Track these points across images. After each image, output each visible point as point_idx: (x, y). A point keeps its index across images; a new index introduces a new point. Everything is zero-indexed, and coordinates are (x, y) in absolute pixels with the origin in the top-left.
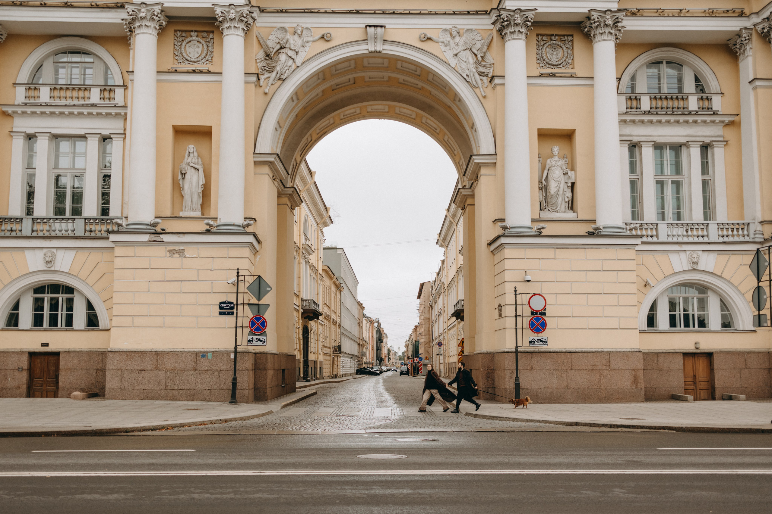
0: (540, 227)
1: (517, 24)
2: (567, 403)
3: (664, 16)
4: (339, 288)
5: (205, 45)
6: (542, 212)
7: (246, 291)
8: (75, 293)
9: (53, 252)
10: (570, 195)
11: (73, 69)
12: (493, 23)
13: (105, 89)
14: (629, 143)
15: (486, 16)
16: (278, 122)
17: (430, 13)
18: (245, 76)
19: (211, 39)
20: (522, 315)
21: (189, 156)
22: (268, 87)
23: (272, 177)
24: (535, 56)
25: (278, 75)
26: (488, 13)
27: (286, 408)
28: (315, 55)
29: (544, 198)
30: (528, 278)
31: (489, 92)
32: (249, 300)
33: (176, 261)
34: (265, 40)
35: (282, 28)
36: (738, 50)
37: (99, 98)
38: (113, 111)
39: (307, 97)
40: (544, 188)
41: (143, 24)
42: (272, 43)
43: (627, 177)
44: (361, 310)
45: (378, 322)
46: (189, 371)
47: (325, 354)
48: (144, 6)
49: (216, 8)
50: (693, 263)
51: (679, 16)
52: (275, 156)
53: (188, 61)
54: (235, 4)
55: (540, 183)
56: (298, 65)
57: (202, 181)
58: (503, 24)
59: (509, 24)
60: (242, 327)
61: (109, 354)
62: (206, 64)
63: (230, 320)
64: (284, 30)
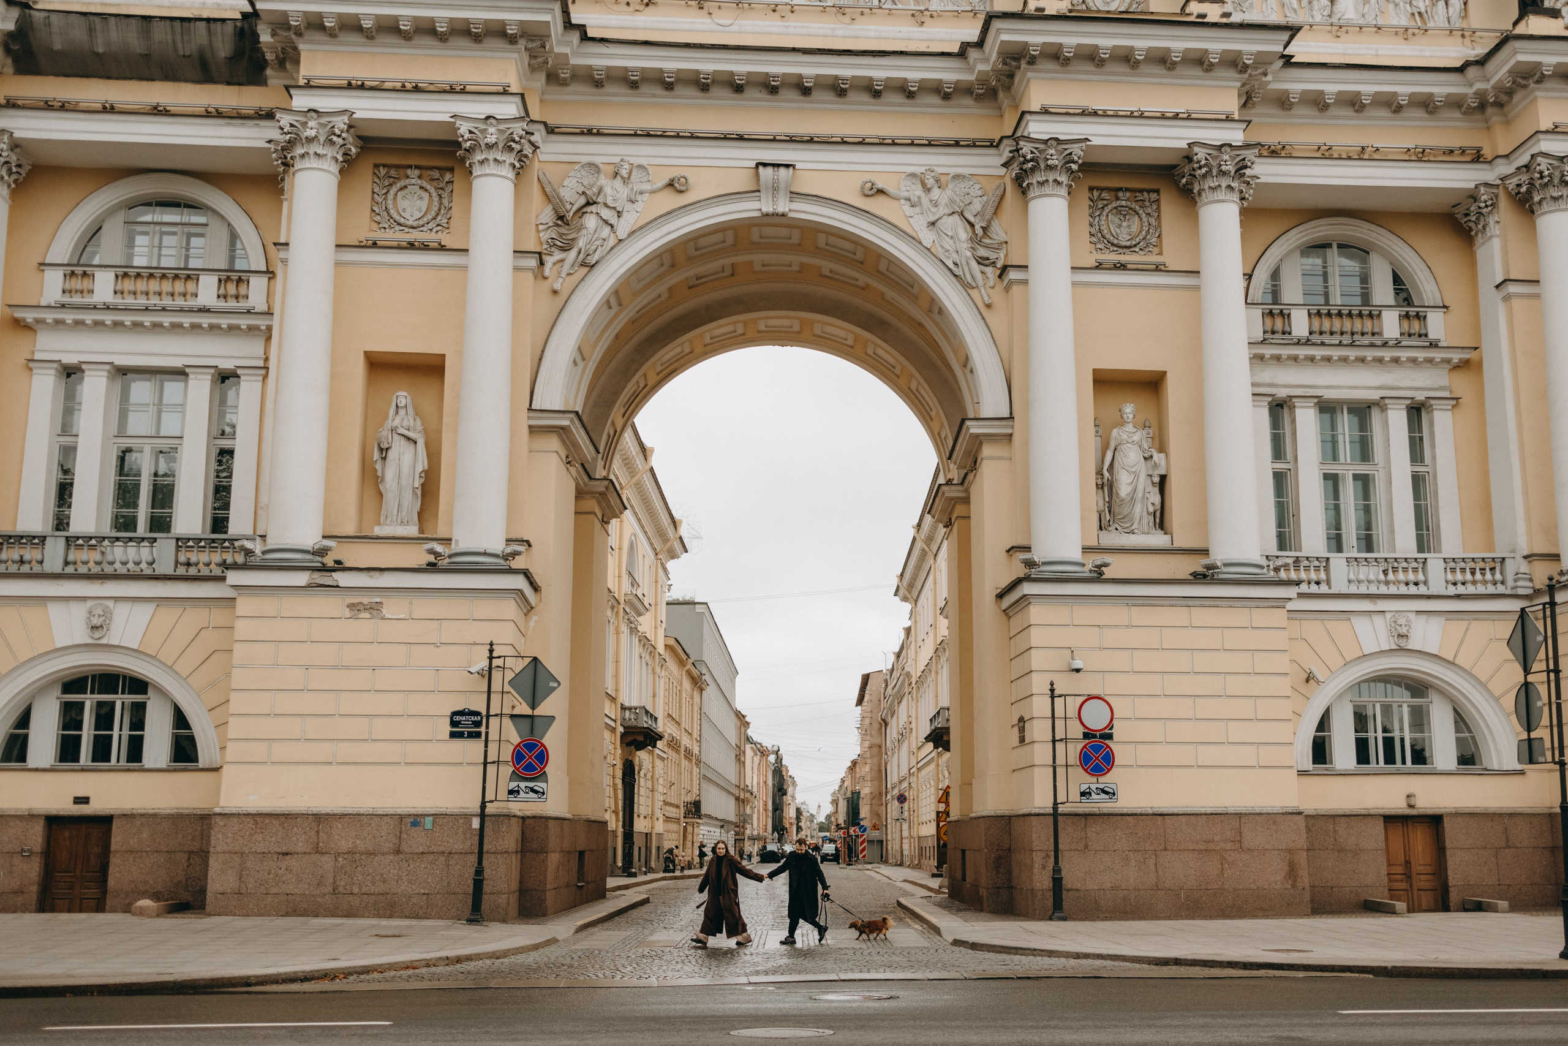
0: (1098, 562)
1: (1050, 168)
2: (1156, 917)
3: (1331, 158)
4: (698, 683)
5: (434, 194)
6: (1103, 534)
7: (507, 688)
8: (151, 692)
9: (107, 607)
10: (1157, 499)
11: (165, 238)
12: (1005, 165)
13: (228, 278)
14: (1270, 399)
15: (991, 151)
16: (579, 349)
17: (882, 143)
18: (514, 257)
19: (447, 182)
20: (1065, 740)
21: (397, 413)
22: (561, 280)
23: (564, 458)
24: (1087, 229)
25: (582, 256)
26: (995, 144)
27: (584, 933)
28: (656, 219)
29: (1107, 505)
30: (1077, 664)
31: (997, 296)
33: (365, 627)
34: (555, 187)
35: (591, 165)
36: (1472, 225)
37: (216, 296)
38: (244, 322)
39: (637, 301)
40: (1106, 485)
41: (311, 152)
42: (570, 193)
43: (1268, 466)
44: (743, 730)
45: (777, 753)
46: (383, 854)
47: (668, 819)
48: (314, 115)
49: (458, 122)
50: (1400, 636)
51: (1360, 159)
52: (572, 416)
53: (399, 224)
54: (498, 117)
55: (1099, 476)
56: (620, 237)
57: (422, 464)
58: (1025, 167)
59: (1035, 166)
60: (498, 762)
61: (218, 819)
62: (437, 232)
63: (474, 748)
64: (594, 168)
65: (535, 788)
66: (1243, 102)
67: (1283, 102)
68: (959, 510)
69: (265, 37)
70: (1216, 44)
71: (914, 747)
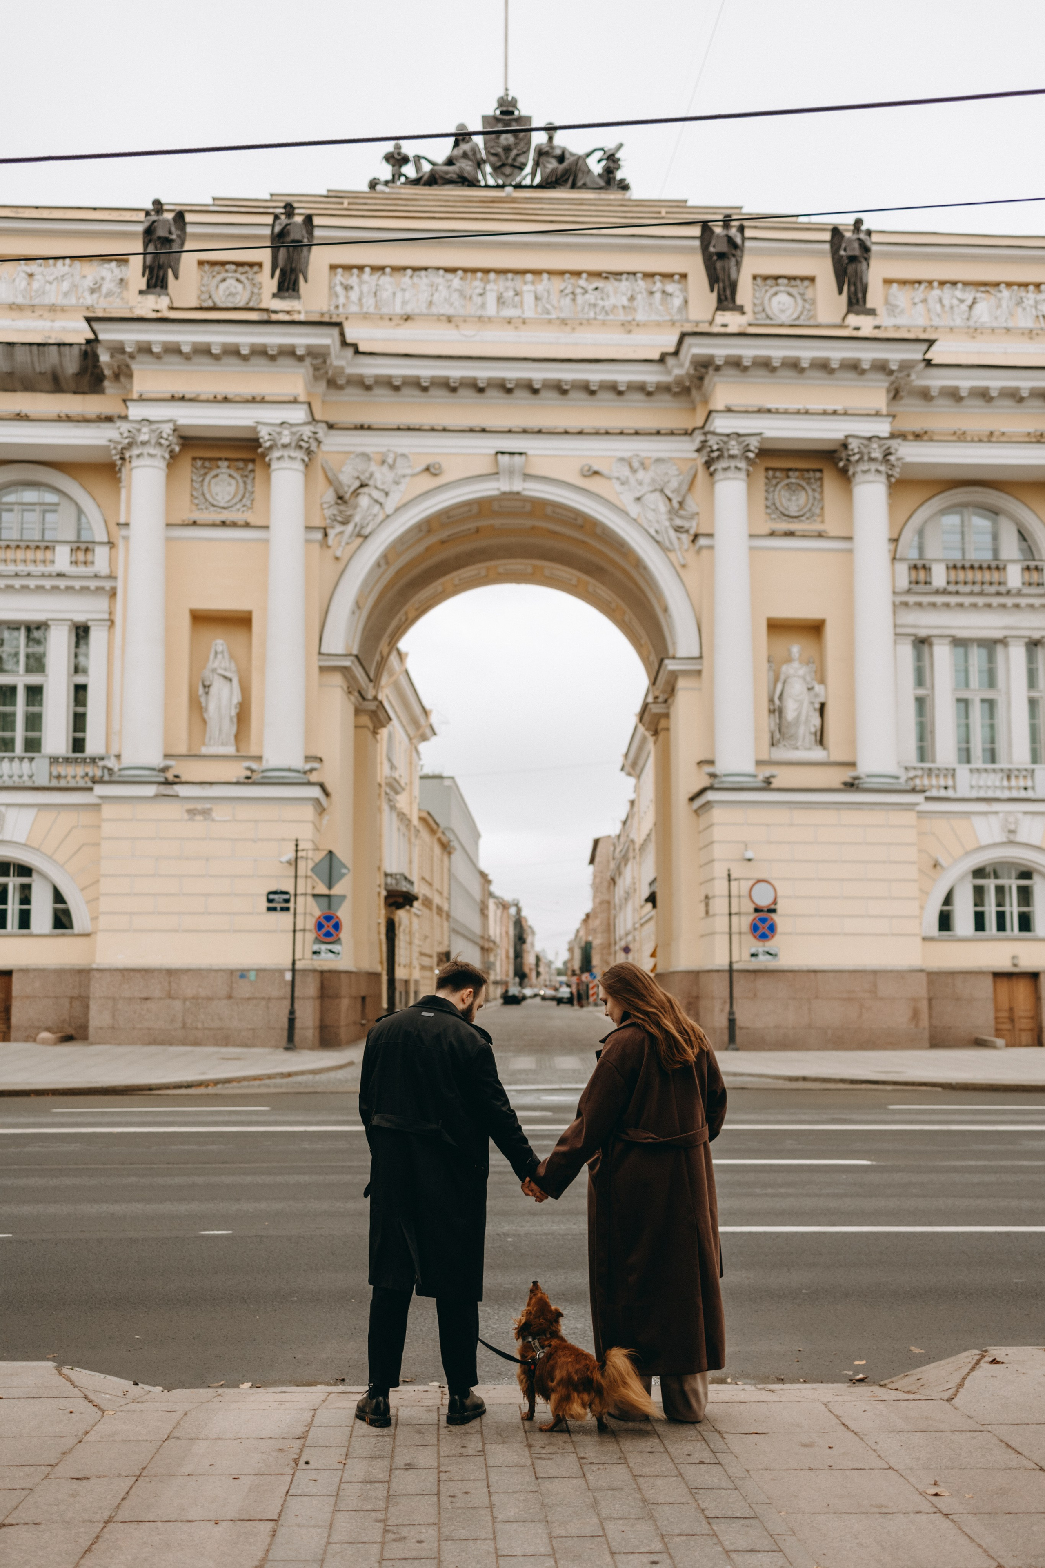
0: (767, 774)
1: (732, 457)
2: (808, 1049)
3: (965, 441)
4: (446, 848)
5: (240, 481)
6: (774, 749)
7: (310, 873)
8: (34, 875)
10: (817, 721)
11: (26, 515)
12: (698, 450)
13: (78, 548)
14: (913, 638)
15: (686, 438)
16: (357, 601)
17: (598, 433)
18: (305, 532)
19: (250, 471)
20: (739, 914)
21: (216, 657)
22: (341, 549)
23: (346, 690)
24: (763, 502)
25: (358, 528)
26: (689, 432)
28: (417, 497)
29: (777, 726)
30: (749, 855)
31: (690, 557)
32: (314, 888)
33: (199, 826)
34: (336, 473)
35: (364, 454)
37: (69, 563)
38: (93, 584)
40: (776, 711)
41: (145, 453)
42: (347, 478)
43: (909, 691)
44: (486, 886)
45: (517, 905)
46: (220, 999)
47: (423, 967)
48: (147, 423)
49: (260, 427)
50: (1010, 831)
51: (990, 441)
52: (352, 658)
53: (214, 506)
54: (291, 421)
55: (771, 704)
56: (387, 514)
57: (237, 698)
58: (712, 455)
59: (720, 455)
60: (304, 930)
61: (95, 973)
62: (243, 512)
63: (284, 920)
64: (366, 456)
65: (334, 950)
66: (892, 394)
67: (925, 395)
68: (663, 723)
69: (104, 358)
70: (867, 354)
71: (637, 905)
